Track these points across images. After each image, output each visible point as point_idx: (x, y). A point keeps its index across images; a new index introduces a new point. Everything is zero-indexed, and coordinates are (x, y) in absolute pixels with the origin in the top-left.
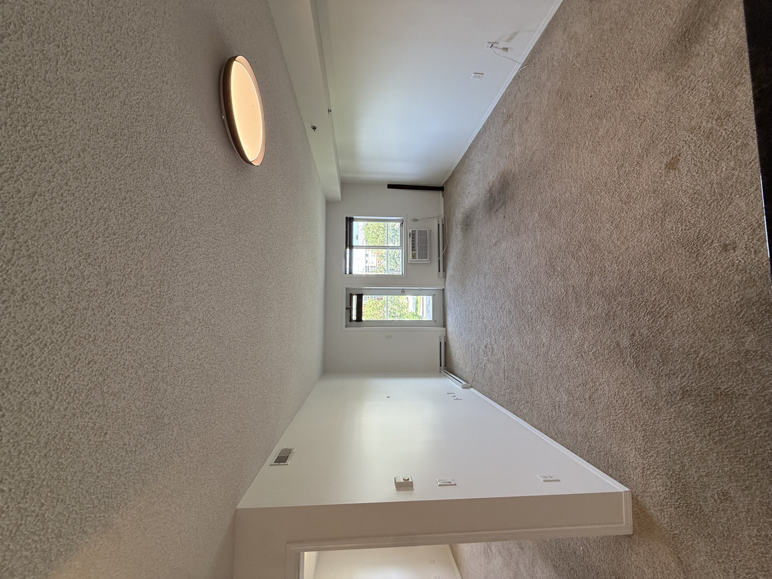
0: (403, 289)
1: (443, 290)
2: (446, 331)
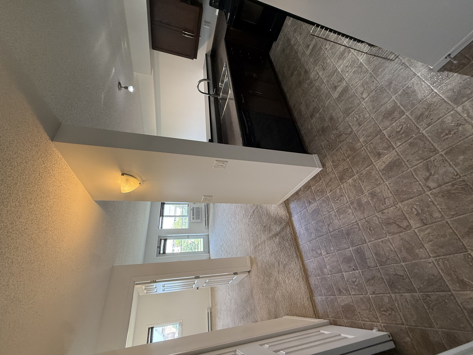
0: (188, 236)
1: (208, 235)
2: (210, 255)
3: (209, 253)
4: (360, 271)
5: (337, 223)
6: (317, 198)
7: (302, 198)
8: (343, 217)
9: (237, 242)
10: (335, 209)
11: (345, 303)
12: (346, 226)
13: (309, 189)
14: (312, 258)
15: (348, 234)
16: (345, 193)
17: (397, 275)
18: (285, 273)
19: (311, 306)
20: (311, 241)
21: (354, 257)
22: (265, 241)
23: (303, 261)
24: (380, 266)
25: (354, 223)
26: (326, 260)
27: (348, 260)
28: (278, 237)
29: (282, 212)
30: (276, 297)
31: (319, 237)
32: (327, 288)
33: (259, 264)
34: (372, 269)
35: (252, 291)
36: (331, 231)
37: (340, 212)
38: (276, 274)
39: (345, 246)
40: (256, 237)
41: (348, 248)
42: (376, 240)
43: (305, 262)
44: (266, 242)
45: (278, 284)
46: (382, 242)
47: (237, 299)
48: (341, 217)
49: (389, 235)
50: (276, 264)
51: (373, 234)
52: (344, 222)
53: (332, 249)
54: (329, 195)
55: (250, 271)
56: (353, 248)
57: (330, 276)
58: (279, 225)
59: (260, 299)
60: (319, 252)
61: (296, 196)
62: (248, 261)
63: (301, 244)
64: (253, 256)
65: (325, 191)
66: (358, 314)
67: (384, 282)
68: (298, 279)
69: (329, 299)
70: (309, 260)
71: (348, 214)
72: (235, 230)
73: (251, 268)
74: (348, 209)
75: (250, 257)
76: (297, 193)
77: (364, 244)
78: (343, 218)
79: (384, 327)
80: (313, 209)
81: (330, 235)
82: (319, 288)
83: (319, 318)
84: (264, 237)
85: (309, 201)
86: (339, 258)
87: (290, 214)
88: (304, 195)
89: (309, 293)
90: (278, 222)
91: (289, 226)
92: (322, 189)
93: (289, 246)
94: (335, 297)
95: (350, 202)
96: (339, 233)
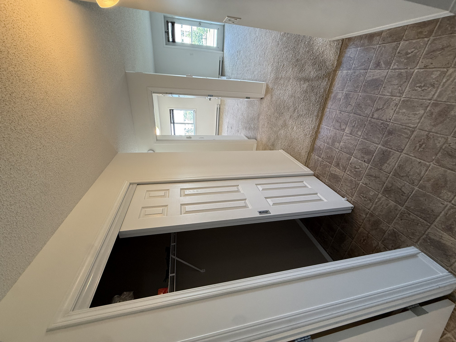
0: (200, 22)
1: (224, 26)
2: (223, 54)
3: (223, 51)
4: (370, 166)
5: (390, 114)
6: (394, 65)
7: (373, 50)
8: (404, 112)
9: (257, 57)
10: (404, 96)
11: (336, 173)
12: (398, 124)
13: (394, 42)
14: (332, 127)
15: (390, 133)
16: (442, 84)
17: (400, 189)
18: (296, 122)
19: (306, 157)
20: (342, 111)
21: (375, 154)
22: (290, 79)
23: (320, 123)
24: (392, 175)
25: (411, 127)
26: (345, 137)
27: (367, 152)
28: (307, 84)
29: (330, 55)
30: (279, 133)
31: (355, 114)
32: (329, 156)
33: (274, 98)
34: (382, 171)
35: (259, 115)
36: (374, 117)
37: (407, 104)
38: (288, 117)
39: (376, 140)
40: (281, 67)
41: (376, 144)
42: (415, 157)
43: (322, 125)
44: (291, 81)
45: (285, 125)
46: (419, 163)
47: (244, 112)
48: (401, 111)
49: (435, 163)
50: (292, 109)
51: (418, 151)
52: (400, 119)
53: (359, 133)
54: (416, 71)
55: (263, 98)
56: (382, 147)
57: (338, 150)
58: (316, 70)
59: (264, 125)
60: (343, 127)
61: (366, 41)
62: (264, 88)
63: (329, 108)
64: (270, 86)
65: (416, 62)
66: (340, 185)
67: (383, 185)
68: (306, 134)
69: (324, 163)
70: (327, 126)
71: (413, 114)
72: (258, 40)
73: (264, 96)
74: (421, 108)
75: (267, 85)
76: (371, 37)
77: (398, 152)
78: (403, 114)
79: (353, 201)
80: (374, 78)
81: (370, 121)
82: (321, 152)
83: (307, 167)
84: (290, 72)
85: (379, 63)
86: (359, 144)
87: (339, 64)
88: (379, 47)
89: (309, 149)
90: (318, 66)
91: (329, 79)
92: (415, 56)
93: (315, 101)
94: (331, 165)
95: (435, 102)
96: (382, 125)
